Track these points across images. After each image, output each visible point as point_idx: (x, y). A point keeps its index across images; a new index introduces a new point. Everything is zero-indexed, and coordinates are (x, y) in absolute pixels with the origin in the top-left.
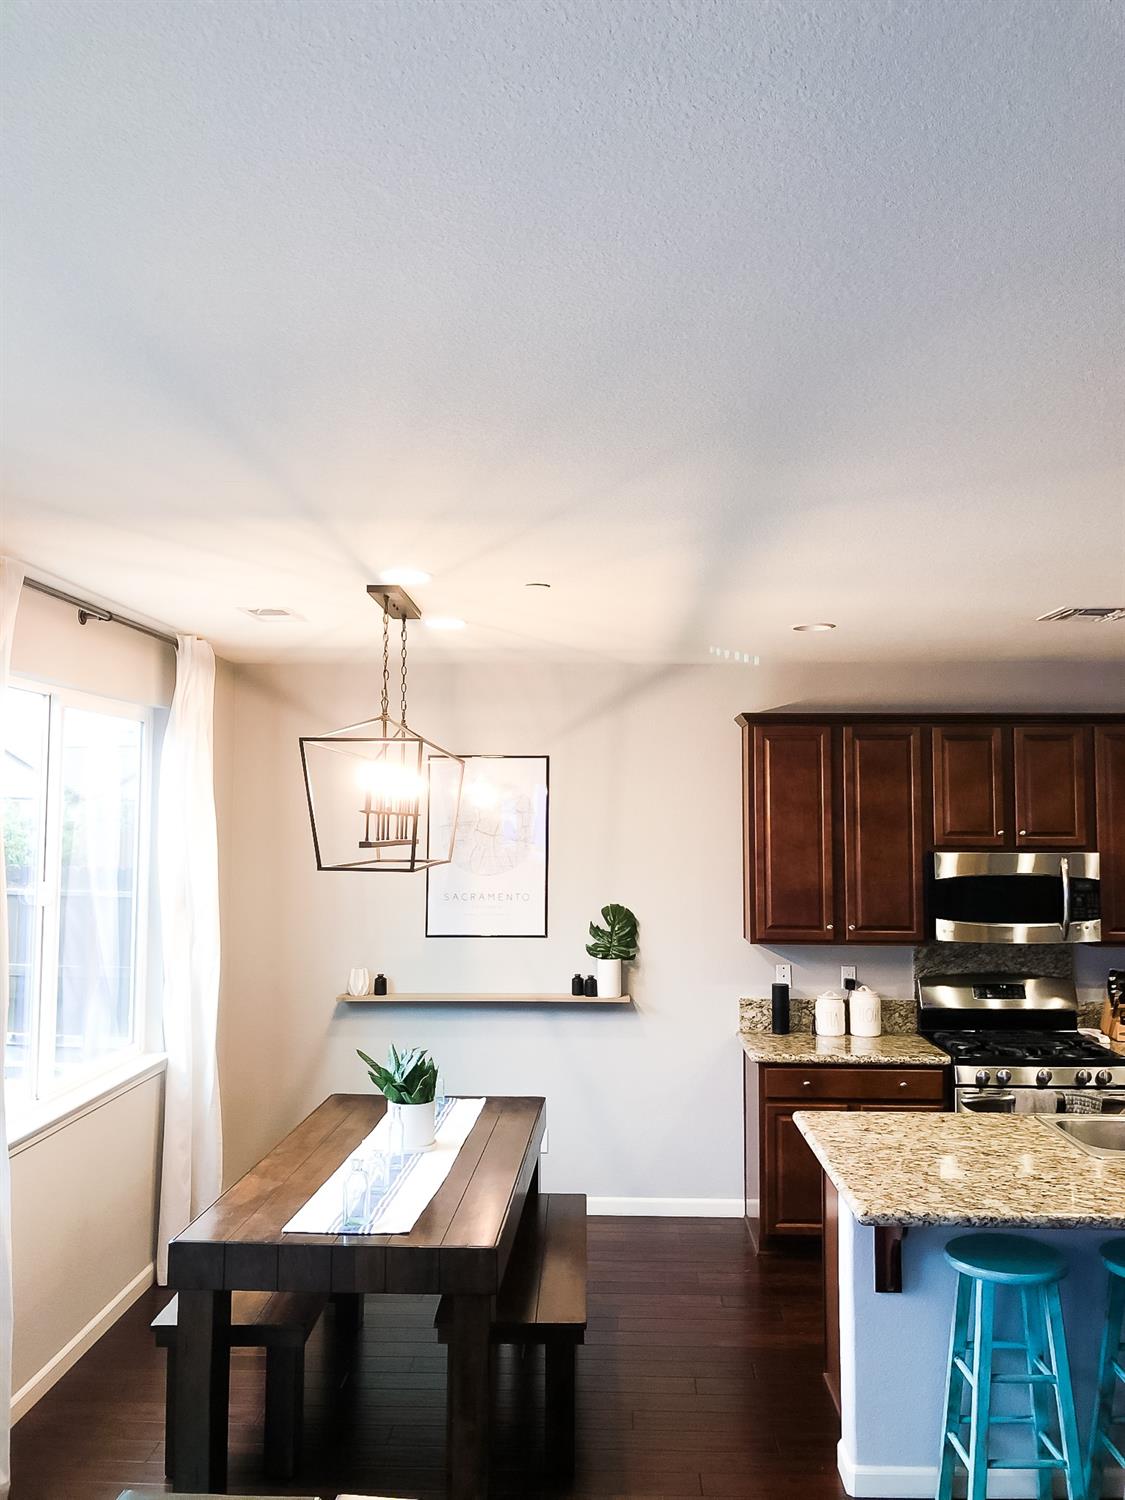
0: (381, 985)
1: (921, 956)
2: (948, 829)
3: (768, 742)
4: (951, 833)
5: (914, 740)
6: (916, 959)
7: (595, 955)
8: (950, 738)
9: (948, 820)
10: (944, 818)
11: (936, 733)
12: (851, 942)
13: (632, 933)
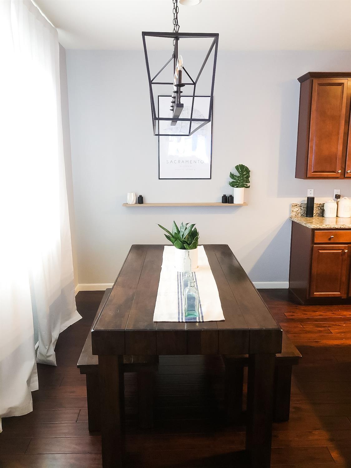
0: (140, 200)
3: (319, 87)
7: (233, 186)
12: (347, 178)
13: (248, 177)
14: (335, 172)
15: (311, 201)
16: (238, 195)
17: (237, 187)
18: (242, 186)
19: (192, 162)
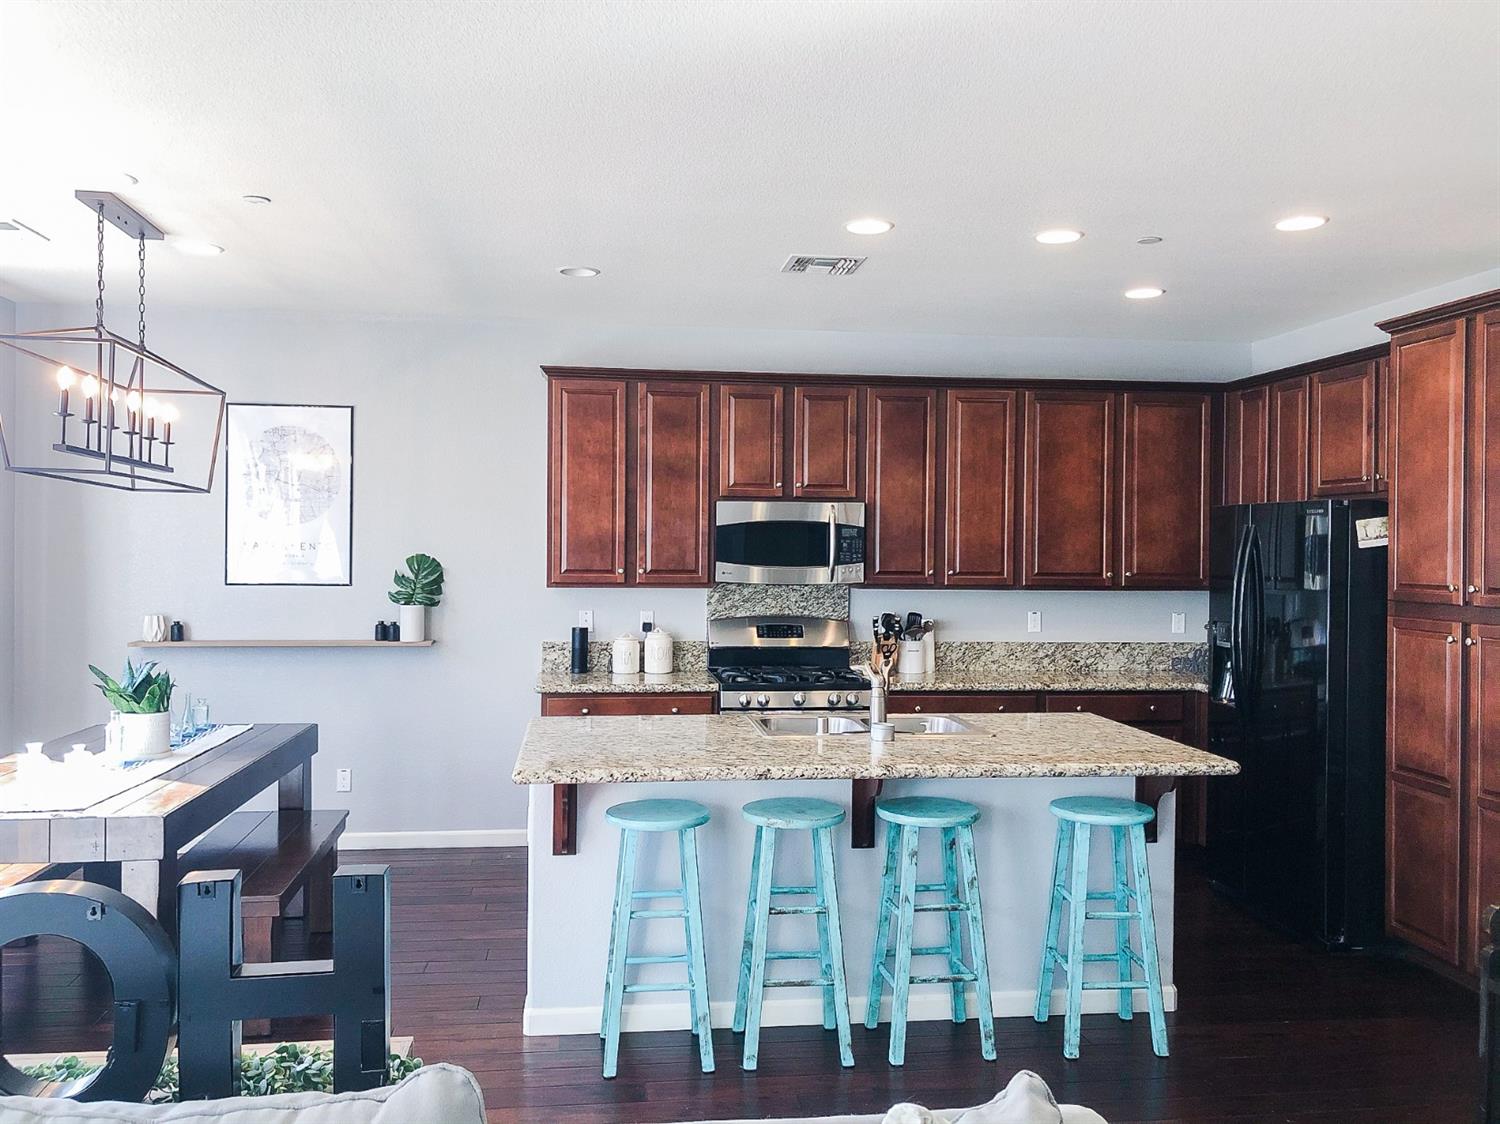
0: (177, 631)
1: (712, 601)
2: (733, 481)
3: (566, 395)
4: (735, 483)
5: (704, 398)
6: (709, 602)
7: (397, 601)
8: (737, 395)
9: (733, 473)
10: (729, 471)
11: (724, 390)
12: (641, 585)
13: (440, 579)
14: (612, 571)
15: (581, 636)
16: (408, 619)
17: (408, 604)
18: (420, 603)
19: (307, 546)
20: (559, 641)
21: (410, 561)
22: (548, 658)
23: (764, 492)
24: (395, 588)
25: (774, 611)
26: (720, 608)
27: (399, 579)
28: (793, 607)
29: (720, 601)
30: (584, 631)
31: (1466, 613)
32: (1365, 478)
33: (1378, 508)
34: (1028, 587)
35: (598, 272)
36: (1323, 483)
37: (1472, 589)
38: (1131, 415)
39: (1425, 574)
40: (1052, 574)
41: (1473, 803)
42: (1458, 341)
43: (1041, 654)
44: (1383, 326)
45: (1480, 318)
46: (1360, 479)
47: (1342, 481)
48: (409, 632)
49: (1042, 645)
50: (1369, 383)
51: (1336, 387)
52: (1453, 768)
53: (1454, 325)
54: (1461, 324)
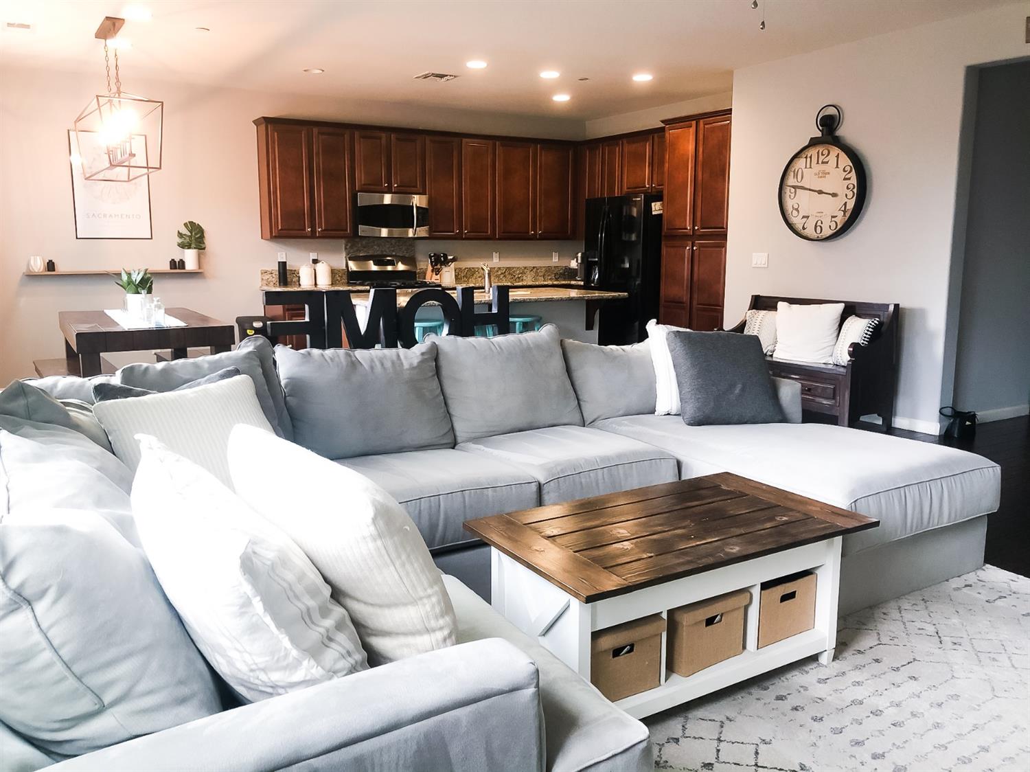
0: (51, 266)
1: (348, 247)
2: (363, 183)
3: (276, 134)
4: (364, 185)
5: (347, 137)
6: (346, 249)
7: (183, 248)
8: (364, 137)
9: (363, 178)
10: (361, 176)
11: (357, 134)
12: (319, 237)
13: (202, 237)
14: (304, 230)
15: (283, 265)
16: (190, 258)
17: (188, 248)
18: (195, 248)
19: (124, 216)
20: (269, 269)
21: (185, 225)
22: (264, 278)
23: (378, 188)
24: (180, 241)
25: (379, 253)
26: (352, 251)
27: (180, 235)
28: (387, 250)
29: (351, 247)
30: (284, 264)
31: (693, 237)
32: (647, 186)
33: (659, 198)
34: (499, 239)
35: (323, 71)
36: (628, 188)
37: (696, 228)
38: (541, 155)
39: (678, 224)
40: (510, 233)
41: (694, 310)
42: (692, 130)
43: (499, 273)
44: (662, 122)
45: (701, 121)
46: (645, 186)
47: (636, 188)
48: (191, 265)
49: (500, 268)
50: (649, 145)
51: (634, 146)
52: (686, 298)
53: (691, 124)
54: (694, 123)
